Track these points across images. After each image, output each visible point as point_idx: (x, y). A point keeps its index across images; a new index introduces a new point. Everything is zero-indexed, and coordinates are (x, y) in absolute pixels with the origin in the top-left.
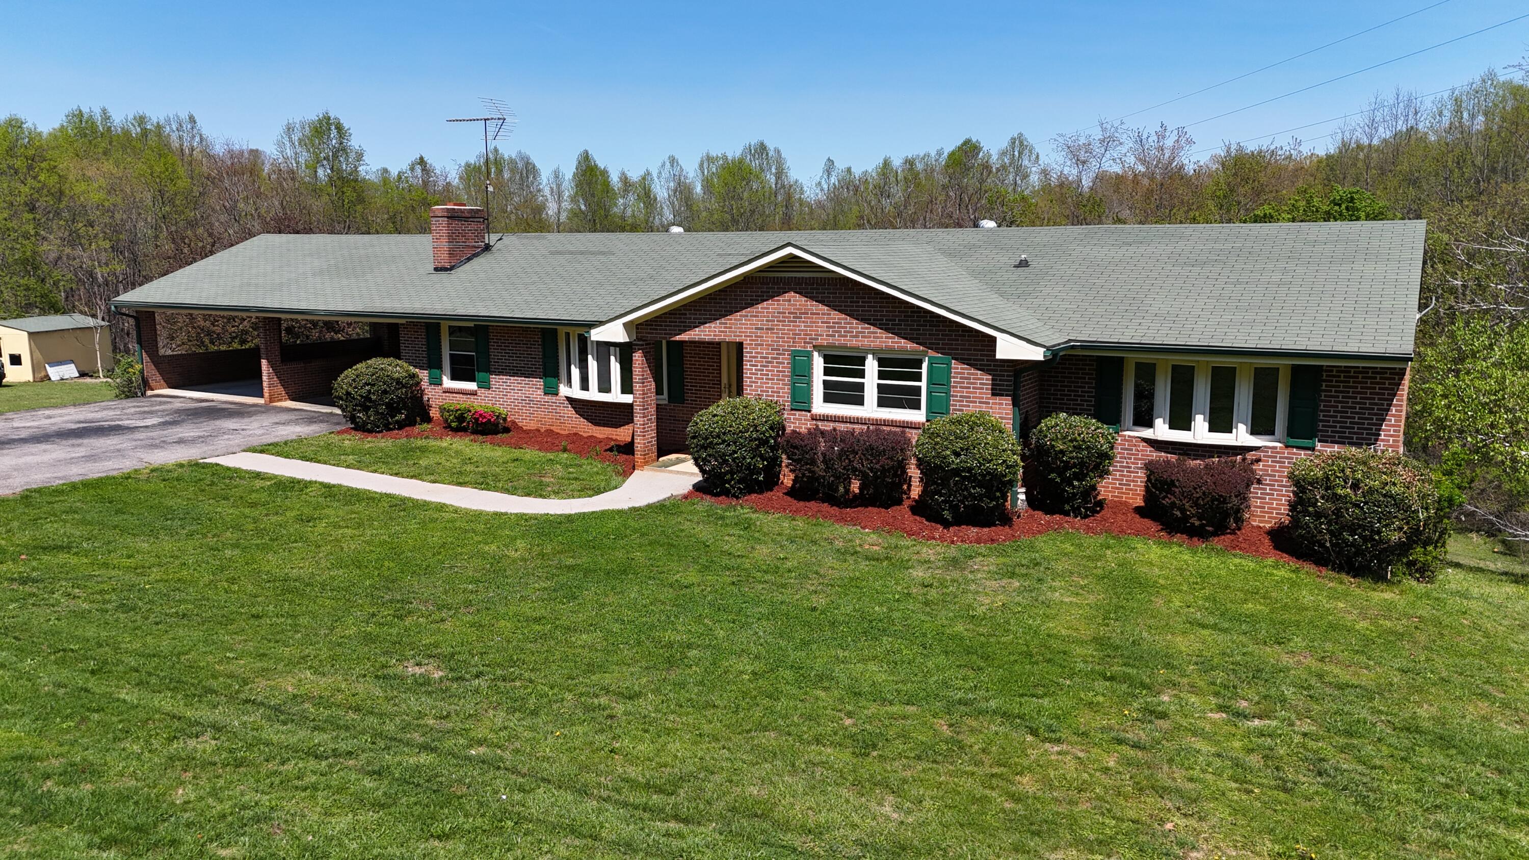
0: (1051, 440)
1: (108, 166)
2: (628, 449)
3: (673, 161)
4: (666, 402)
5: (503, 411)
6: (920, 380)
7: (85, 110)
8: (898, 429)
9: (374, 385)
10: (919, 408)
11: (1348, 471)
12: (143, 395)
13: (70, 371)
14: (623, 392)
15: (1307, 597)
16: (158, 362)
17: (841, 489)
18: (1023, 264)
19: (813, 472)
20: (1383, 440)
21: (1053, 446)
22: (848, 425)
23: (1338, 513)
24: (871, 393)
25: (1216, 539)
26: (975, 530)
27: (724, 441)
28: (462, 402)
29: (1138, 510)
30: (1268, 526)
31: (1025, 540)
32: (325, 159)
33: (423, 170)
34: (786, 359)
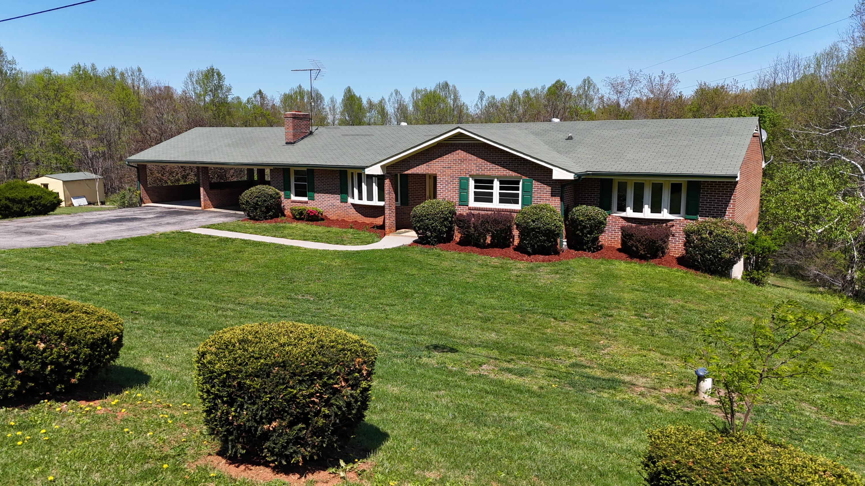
0: (577, 216)
1: (95, 95)
2: (382, 227)
3: (397, 92)
4: (399, 205)
5: (321, 210)
6: (518, 190)
7: (82, 65)
8: (508, 213)
9: (259, 197)
10: (518, 203)
11: (708, 227)
12: (140, 206)
13: (83, 201)
14: (379, 200)
15: (687, 282)
16: (147, 190)
17: (482, 241)
18: (570, 138)
19: (469, 232)
20: (727, 215)
21: (578, 219)
22: (486, 212)
23: (704, 246)
24: (496, 197)
25: (652, 260)
26: (542, 256)
27: (428, 219)
28: (302, 206)
29: (619, 250)
30: (677, 256)
31: (565, 261)
32: (210, 91)
33: (261, 97)
34: (457, 181)
